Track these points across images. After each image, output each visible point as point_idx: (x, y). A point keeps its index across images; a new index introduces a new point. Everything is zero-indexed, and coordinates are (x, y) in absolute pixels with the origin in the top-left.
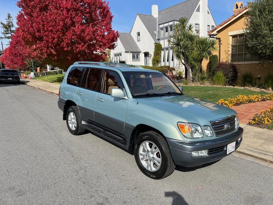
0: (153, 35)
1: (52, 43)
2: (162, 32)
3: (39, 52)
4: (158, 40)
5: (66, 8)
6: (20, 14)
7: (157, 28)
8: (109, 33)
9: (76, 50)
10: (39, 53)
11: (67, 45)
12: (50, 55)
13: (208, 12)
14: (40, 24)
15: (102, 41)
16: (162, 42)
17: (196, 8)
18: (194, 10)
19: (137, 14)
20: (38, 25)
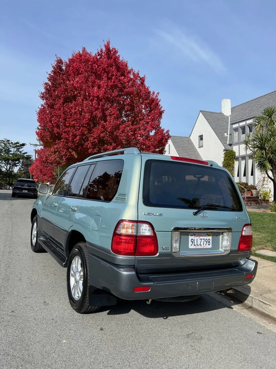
0: (222, 139)
2: (236, 134)
5: (98, 97)
7: (229, 129)
8: (156, 133)
11: (93, 145)
12: (70, 159)
14: (60, 118)
16: (235, 149)
19: (201, 111)
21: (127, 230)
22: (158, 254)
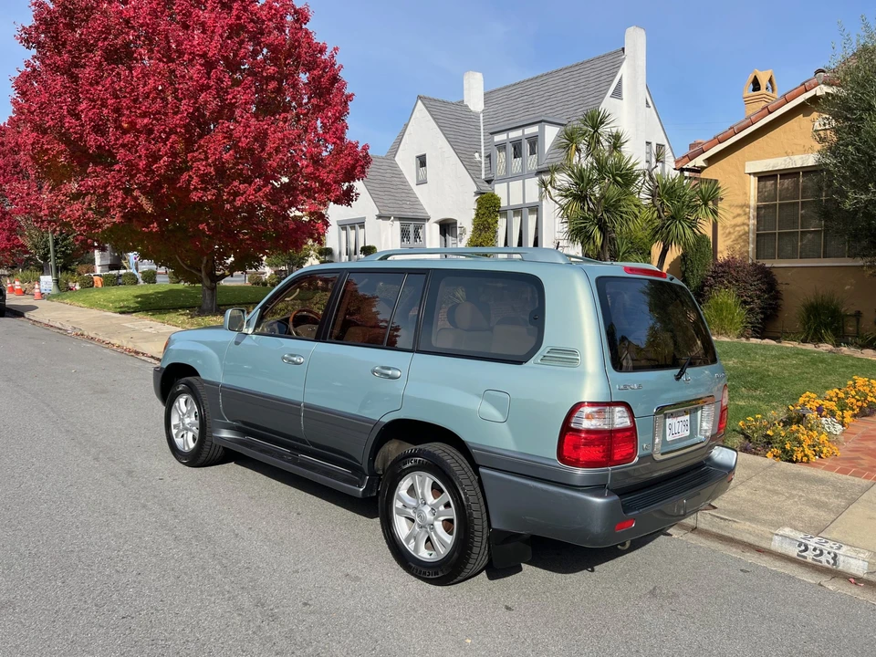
0: (471, 167)
1: (149, 171)
2: (500, 158)
3: (90, 205)
4: (489, 182)
5: (204, 55)
6: (29, 69)
8: (338, 152)
9: (234, 200)
10: (91, 209)
11: (203, 181)
12: (134, 216)
13: (647, 103)
14: (104, 105)
15: (319, 176)
16: (499, 190)
17: (610, 85)
18: (606, 93)
19: (419, 97)
20: (98, 109)
21: (588, 422)
22: (637, 459)
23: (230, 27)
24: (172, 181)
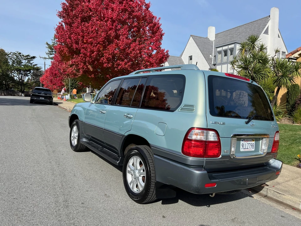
0: (208, 60)
1: (90, 57)
2: (219, 56)
3: (75, 68)
4: (214, 65)
5: (112, 18)
6: (60, 25)
7: (213, 52)
8: (157, 53)
9: (118, 67)
10: (75, 70)
11: (107, 60)
12: (86, 72)
13: (279, 36)
14: (79, 35)
15: (149, 61)
16: (218, 68)
17: (263, 29)
18: (261, 32)
19: (191, 36)
20: (77, 36)
21: (196, 136)
22: (221, 156)
23: (122, 9)
24: (98, 60)
